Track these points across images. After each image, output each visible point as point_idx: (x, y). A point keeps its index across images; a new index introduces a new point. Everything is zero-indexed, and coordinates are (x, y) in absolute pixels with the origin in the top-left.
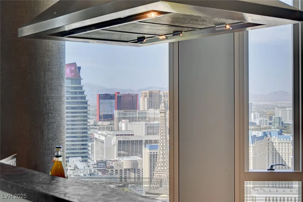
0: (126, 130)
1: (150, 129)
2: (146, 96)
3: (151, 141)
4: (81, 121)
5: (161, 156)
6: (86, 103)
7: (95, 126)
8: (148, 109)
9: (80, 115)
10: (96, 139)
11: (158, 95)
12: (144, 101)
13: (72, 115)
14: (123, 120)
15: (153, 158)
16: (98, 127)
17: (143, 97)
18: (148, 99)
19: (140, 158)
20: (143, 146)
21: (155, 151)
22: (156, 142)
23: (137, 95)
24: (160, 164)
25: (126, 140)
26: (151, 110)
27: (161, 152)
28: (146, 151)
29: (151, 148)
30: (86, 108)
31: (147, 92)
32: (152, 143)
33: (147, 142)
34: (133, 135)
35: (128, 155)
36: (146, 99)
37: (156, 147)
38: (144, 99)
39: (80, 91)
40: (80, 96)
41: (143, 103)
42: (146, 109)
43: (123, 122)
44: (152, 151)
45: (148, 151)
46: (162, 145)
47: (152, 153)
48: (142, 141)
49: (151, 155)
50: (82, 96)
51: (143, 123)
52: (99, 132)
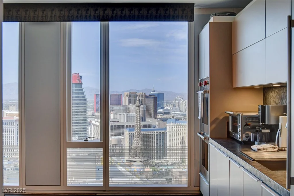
0: (114, 118)
1: (130, 118)
2: (127, 96)
3: (130, 126)
4: (82, 112)
5: (137, 136)
6: (85, 100)
7: (93, 115)
8: (128, 104)
9: (81, 108)
10: (94, 125)
11: (135, 95)
12: (126, 99)
13: (76, 108)
14: (112, 112)
15: (131, 137)
16: (95, 117)
17: (125, 96)
18: (128, 98)
19: (122, 137)
20: (125, 129)
21: (133, 133)
22: (133, 126)
23: (121, 95)
24: (135, 141)
25: (113, 125)
26: (130, 105)
27: (137, 133)
28: (127, 132)
29: (130, 131)
30: (85, 103)
31: (128, 93)
32: (131, 127)
33: (127, 126)
34: (118, 122)
35: (115, 135)
36: (127, 98)
37: (133, 130)
38: (126, 98)
39: (82, 92)
40: (82, 95)
41: (125, 100)
42: (127, 104)
43: (112, 113)
44: (131, 133)
45: (128, 132)
46: (137, 128)
47: (131, 134)
48: (124, 125)
49: (130, 135)
50: (83, 95)
51: (125, 114)
52: (96, 120)
